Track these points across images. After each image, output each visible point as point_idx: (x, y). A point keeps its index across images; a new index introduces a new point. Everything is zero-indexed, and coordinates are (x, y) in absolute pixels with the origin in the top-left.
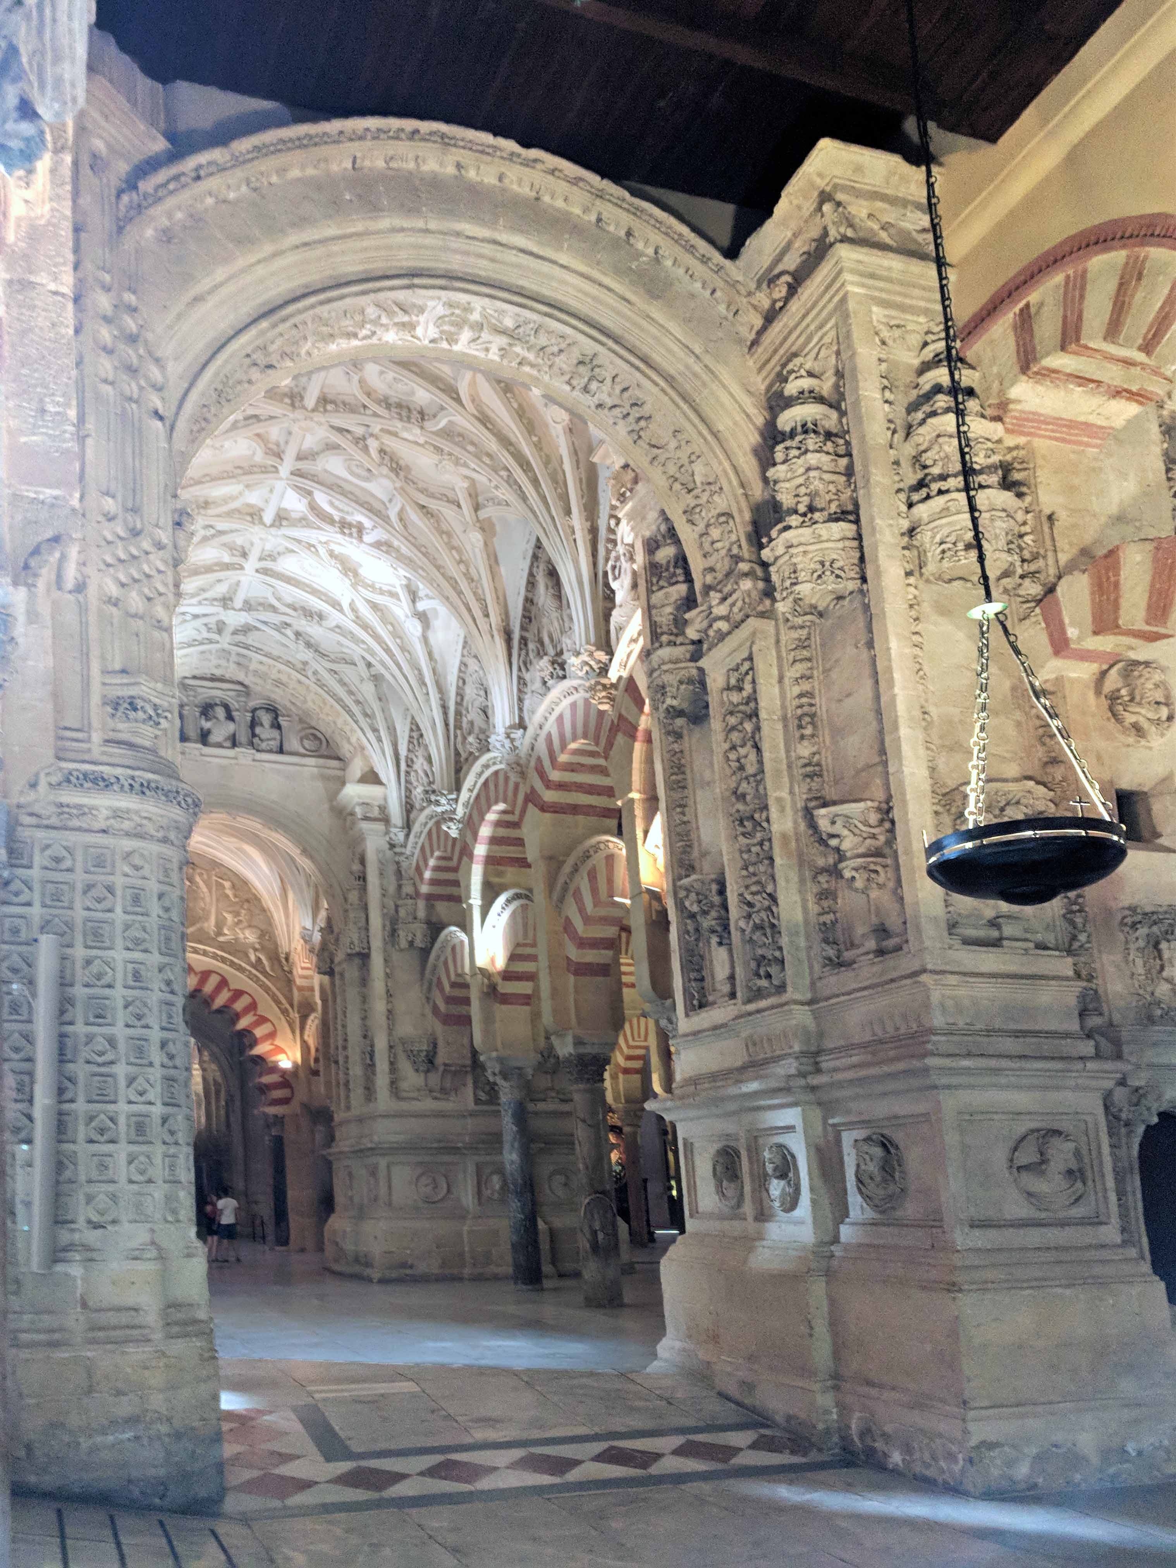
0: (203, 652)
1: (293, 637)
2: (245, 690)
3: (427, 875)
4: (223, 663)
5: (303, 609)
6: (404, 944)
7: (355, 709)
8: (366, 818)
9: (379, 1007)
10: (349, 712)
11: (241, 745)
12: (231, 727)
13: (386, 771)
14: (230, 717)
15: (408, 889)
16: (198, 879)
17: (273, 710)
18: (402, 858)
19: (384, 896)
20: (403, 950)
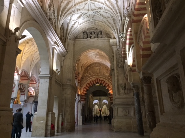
0: (89, 22)
1: (100, 15)
2: (97, 29)
3: (123, 53)
4: (92, 24)
5: (99, 8)
6: (120, 66)
7: (111, 26)
8: (113, 45)
9: (116, 78)
10: (111, 28)
11: (96, 38)
12: (95, 35)
13: (116, 37)
14: (94, 34)
15: (120, 57)
16: (101, 67)
17: (101, 32)
18: (119, 51)
19: (116, 58)
20: (120, 68)
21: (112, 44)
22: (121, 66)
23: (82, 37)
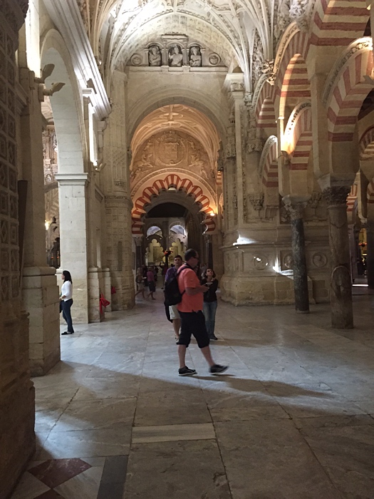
2: (187, 38)
3: (261, 114)
4: (176, 24)
6: (250, 150)
8: (235, 91)
10: (229, 39)
11: (185, 64)
12: (181, 56)
13: (244, 66)
14: (180, 52)
15: (253, 123)
16: (182, 142)
17: (198, 47)
18: (250, 108)
19: (242, 128)
20: (250, 153)
21: (232, 87)
22: (253, 149)
23: (145, 61)
